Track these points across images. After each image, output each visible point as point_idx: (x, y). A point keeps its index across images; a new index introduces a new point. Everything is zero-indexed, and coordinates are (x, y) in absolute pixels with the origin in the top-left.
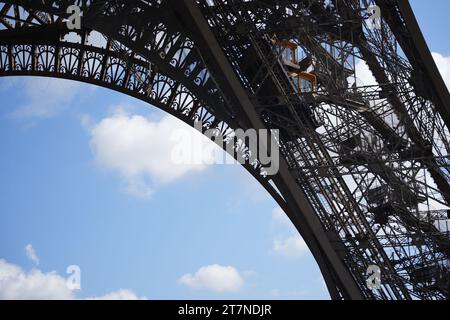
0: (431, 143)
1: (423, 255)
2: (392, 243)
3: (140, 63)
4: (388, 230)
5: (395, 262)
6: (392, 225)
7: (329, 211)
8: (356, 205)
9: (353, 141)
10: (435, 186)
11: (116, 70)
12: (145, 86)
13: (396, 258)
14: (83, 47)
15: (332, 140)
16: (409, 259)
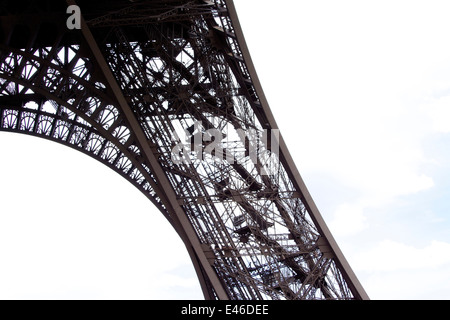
0: (278, 187)
1: (270, 263)
2: (249, 254)
3: (80, 125)
4: (248, 246)
5: (251, 270)
6: (252, 243)
7: (205, 230)
8: (224, 228)
9: (224, 183)
10: (278, 213)
11: (62, 130)
12: (82, 142)
13: (253, 266)
14: (39, 112)
15: (211, 181)
16: (261, 267)
